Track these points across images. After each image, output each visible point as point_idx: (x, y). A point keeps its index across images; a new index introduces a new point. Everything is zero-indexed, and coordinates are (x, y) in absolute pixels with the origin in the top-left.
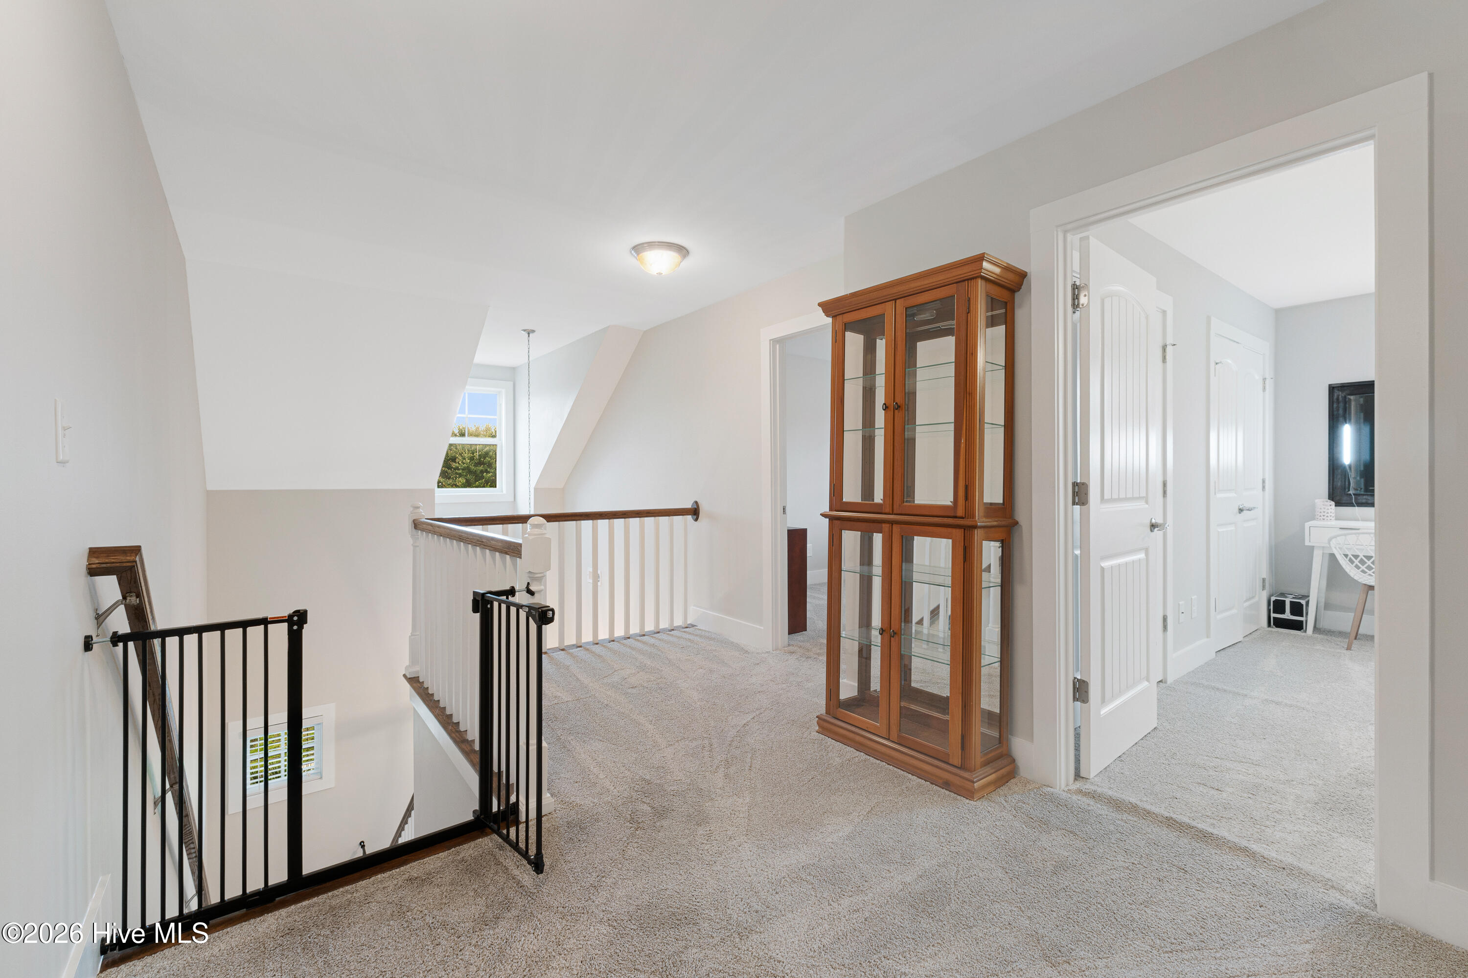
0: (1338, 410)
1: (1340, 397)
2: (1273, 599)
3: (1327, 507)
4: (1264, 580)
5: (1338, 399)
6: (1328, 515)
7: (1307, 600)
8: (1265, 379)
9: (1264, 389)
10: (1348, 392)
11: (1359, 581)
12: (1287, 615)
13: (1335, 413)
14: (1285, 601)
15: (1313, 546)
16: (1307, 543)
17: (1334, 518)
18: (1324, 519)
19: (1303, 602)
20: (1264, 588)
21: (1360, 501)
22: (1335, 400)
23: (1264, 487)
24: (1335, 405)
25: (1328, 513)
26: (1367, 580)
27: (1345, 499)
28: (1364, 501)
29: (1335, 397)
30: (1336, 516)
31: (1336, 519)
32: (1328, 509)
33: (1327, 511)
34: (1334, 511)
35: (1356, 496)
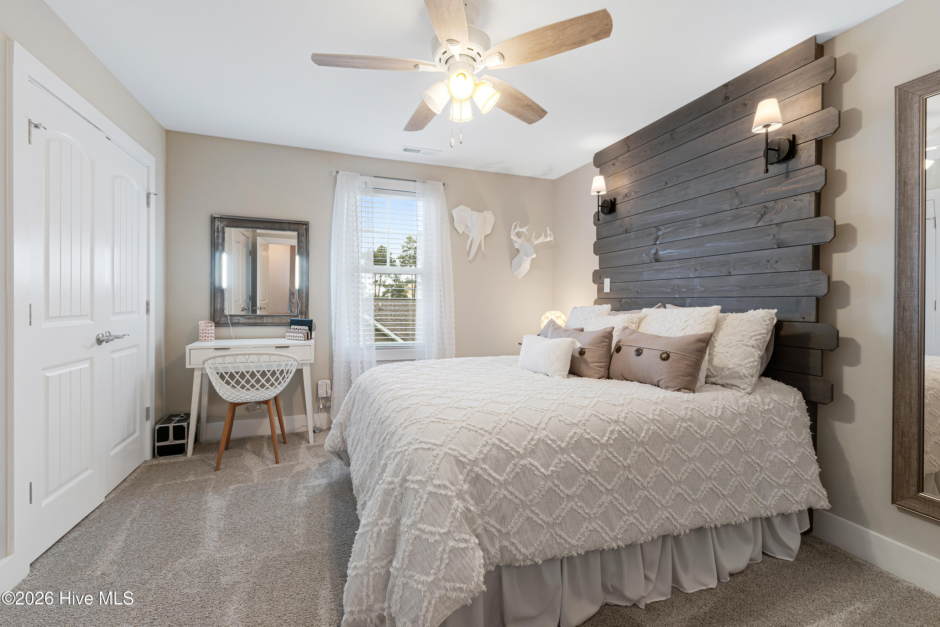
0: (218, 239)
1: (220, 227)
2: (158, 427)
3: (208, 328)
4: (148, 409)
5: (218, 229)
6: (209, 335)
7: (188, 422)
8: (150, 193)
9: (148, 203)
10: (225, 223)
11: (227, 399)
12: (171, 441)
13: (216, 241)
14: (169, 426)
15: (194, 369)
16: (188, 366)
17: (214, 338)
18: (205, 340)
19: (185, 424)
20: (148, 418)
21: (234, 321)
22: (216, 229)
23: (148, 310)
24: (216, 234)
25: (208, 334)
26: (232, 399)
27: (223, 320)
28: (236, 321)
29: (216, 227)
30: (215, 336)
31: (216, 339)
32: (209, 330)
33: (207, 332)
34: (214, 331)
35: (231, 317)
